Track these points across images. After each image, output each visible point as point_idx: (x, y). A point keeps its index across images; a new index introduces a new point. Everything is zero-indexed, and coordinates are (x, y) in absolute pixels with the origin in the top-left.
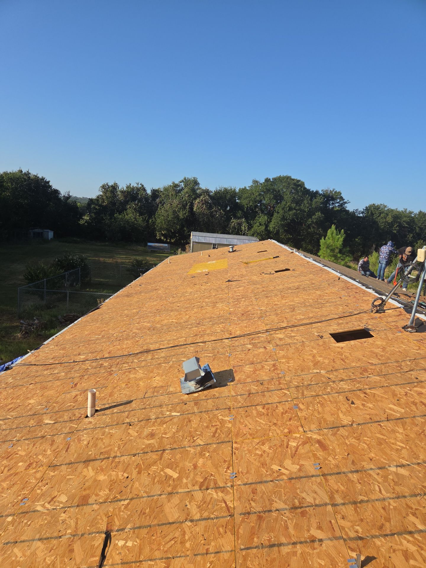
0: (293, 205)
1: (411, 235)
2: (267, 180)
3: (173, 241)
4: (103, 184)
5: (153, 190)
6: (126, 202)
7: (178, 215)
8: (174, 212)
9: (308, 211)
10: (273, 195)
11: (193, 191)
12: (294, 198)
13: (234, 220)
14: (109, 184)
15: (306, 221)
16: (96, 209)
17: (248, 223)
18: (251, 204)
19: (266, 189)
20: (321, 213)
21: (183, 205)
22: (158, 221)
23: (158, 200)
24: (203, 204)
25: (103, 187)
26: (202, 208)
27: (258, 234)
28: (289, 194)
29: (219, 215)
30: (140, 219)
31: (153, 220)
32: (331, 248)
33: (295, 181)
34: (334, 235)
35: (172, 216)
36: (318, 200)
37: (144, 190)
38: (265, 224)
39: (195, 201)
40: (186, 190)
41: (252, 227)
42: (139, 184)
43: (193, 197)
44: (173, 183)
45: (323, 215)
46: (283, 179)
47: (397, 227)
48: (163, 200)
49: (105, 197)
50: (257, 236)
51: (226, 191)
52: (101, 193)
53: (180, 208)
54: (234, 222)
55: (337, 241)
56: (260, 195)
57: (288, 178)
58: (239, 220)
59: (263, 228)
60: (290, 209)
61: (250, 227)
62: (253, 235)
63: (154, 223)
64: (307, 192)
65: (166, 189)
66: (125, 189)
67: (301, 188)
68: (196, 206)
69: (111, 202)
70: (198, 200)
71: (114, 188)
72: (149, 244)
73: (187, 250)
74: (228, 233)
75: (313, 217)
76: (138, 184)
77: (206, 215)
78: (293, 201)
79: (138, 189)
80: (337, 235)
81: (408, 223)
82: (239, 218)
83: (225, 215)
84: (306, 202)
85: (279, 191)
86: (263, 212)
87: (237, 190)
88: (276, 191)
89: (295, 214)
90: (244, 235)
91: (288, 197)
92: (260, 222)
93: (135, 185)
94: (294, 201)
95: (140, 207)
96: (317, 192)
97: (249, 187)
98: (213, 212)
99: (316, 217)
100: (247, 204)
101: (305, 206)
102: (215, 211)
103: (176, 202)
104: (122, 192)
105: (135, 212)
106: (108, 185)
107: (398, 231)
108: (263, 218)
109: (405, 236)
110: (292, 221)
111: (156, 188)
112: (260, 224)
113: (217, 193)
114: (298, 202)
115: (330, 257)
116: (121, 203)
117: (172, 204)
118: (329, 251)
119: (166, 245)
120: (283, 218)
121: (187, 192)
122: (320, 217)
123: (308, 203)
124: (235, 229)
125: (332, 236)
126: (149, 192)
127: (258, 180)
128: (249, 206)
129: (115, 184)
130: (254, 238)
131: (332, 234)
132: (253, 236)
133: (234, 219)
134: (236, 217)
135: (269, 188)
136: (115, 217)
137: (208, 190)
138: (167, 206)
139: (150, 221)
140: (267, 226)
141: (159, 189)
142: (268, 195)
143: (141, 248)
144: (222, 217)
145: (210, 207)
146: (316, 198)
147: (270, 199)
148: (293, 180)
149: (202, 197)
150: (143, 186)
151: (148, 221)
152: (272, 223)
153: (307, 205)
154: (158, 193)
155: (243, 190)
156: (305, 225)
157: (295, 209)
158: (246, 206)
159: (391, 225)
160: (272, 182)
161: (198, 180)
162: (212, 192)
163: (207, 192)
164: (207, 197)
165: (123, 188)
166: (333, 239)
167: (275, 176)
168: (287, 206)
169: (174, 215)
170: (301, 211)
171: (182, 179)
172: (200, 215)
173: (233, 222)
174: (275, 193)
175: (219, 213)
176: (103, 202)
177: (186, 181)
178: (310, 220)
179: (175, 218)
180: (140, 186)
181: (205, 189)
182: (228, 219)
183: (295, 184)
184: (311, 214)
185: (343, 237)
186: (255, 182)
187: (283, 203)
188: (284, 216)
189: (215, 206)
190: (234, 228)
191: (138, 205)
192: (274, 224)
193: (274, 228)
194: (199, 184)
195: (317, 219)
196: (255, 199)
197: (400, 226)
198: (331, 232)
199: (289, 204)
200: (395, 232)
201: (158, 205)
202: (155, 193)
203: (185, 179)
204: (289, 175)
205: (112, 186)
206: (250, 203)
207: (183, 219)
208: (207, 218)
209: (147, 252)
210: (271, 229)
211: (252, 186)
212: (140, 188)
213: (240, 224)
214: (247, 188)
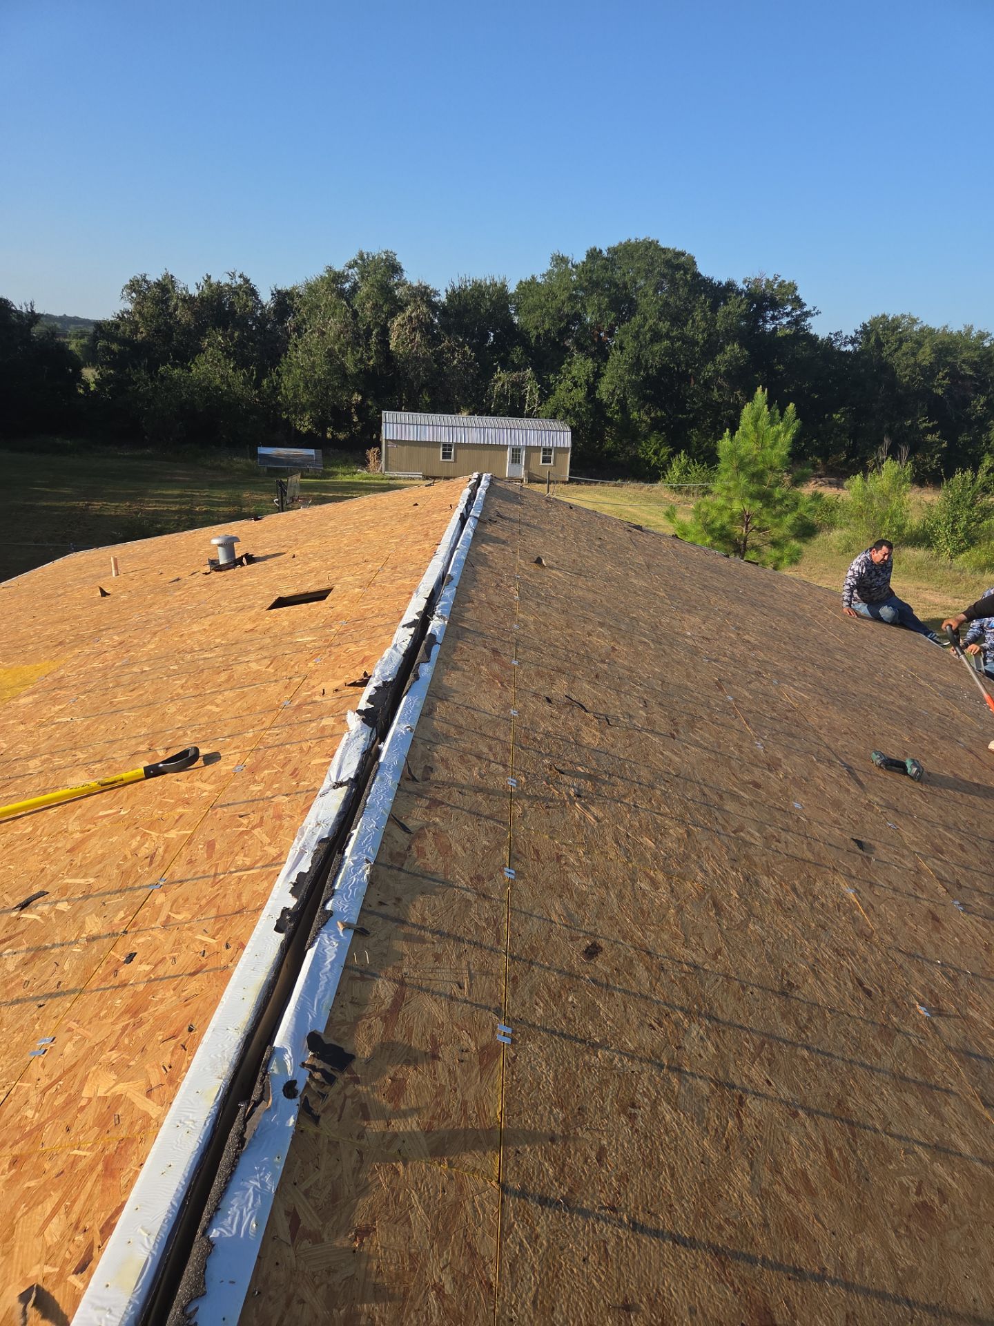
0: (664, 326)
1: (983, 400)
2: (593, 255)
3: (341, 436)
4: (131, 277)
5: (279, 292)
6: (201, 331)
7: (342, 363)
8: (330, 353)
9: (706, 342)
10: (608, 297)
11: (386, 291)
12: (666, 304)
13: (501, 375)
14: (148, 278)
15: (698, 371)
16: (112, 352)
17: (540, 380)
18: (547, 326)
19: (590, 280)
20: (741, 346)
21: (357, 335)
22: (287, 382)
23: (290, 322)
24: (414, 329)
25: (135, 286)
26: (412, 341)
27: (567, 411)
28: (651, 292)
29: (459, 362)
30: (238, 378)
31: (272, 381)
32: (752, 469)
33: (669, 256)
34: (763, 423)
35: (325, 368)
36: (732, 309)
37: (252, 292)
38: (587, 382)
39: (393, 322)
40: (364, 290)
41: (552, 392)
42: (237, 274)
43: (385, 309)
44: (329, 270)
45: (747, 353)
46: (637, 251)
47: (944, 378)
48: (304, 320)
49: (137, 318)
50: (564, 418)
51: (479, 291)
52: (130, 307)
53: (348, 343)
54: (502, 379)
55: (772, 447)
56: (572, 298)
57: (651, 245)
58: (515, 375)
59: (580, 394)
60: (657, 337)
61: (546, 392)
62: (553, 416)
63: (276, 389)
64: (701, 285)
65: (312, 289)
66: (194, 292)
67: (686, 273)
68: (394, 335)
69: (158, 331)
70: (399, 320)
71: (165, 287)
72: (263, 450)
73: (372, 464)
74: (487, 412)
75: (718, 358)
76: (232, 276)
77: (424, 361)
78: (662, 315)
79: (234, 291)
80: (772, 422)
81: (974, 366)
82: (517, 368)
83: (476, 359)
84: (698, 314)
85: (625, 287)
86: (581, 348)
87: (512, 289)
88: (616, 285)
89: (671, 353)
90: (528, 416)
91: (649, 300)
92: (573, 378)
93: (225, 280)
94: (665, 312)
95: (241, 344)
96: (730, 286)
97: (543, 276)
98: (442, 352)
99: (727, 357)
100: (537, 328)
101: (696, 328)
102: (449, 348)
103: (334, 325)
104: (188, 300)
105: (225, 358)
106: (146, 282)
107: (948, 391)
108: (580, 366)
109: (966, 402)
110: (664, 370)
111: (286, 286)
112: (575, 384)
113: (454, 296)
114: (678, 318)
115: (748, 500)
116: (186, 331)
117: (323, 333)
118: (743, 480)
119: (311, 452)
120: (637, 364)
121: (368, 296)
122: (737, 359)
123: (704, 318)
124: (506, 398)
125: (756, 426)
126: (266, 298)
127: (566, 253)
128: (541, 332)
129: (166, 276)
130: (555, 425)
131: (757, 419)
132: (555, 418)
133: (502, 370)
134: (507, 365)
135: (598, 277)
136: (162, 376)
137: (426, 288)
138: (311, 338)
139: (265, 382)
140: (592, 388)
141: (294, 288)
142: (595, 299)
143: (240, 462)
144: (470, 365)
145: (434, 340)
146: (726, 304)
147: (600, 309)
148: (664, 251)
149: (409, 309)
150: (247, 281)
151: (258, 385)
152: (606, 379)
153: (703, 324)
154: (293, 300)
155: (528, 287)
156: (697, 381)
157: (668, 336)
158: (534, 333)
159: (929, 373)
160: (607, 259)
161: (398, 259)
162: (436, 293)
163: (424, 294)
164: (425, 310)
165: (186, 289)
166: (760, 437)
167: (614, 243)
168: (647, 328)
169: (331, 363)
170: (684, 343)
171: (354, 256)
172: (407, 361)
173: (500, 378)
174: (613, 290)
175: (459, 355)
176: (136, 331)
177: (362, 263)
178: (710, 367)
179: (336, 373)
180: (240, 281)
181: (416, 284)
182: (486, 373)
183: (668, 263)
184: (712, 349)
185: (792, 431)
186: (560, 260)
187: (637, 319)
188: (638, 359)
189: (449, 334)
190: (502, 396)
191: (232, 339)
192: (611, 383)
193: (612, 394)
194: (402, 270)
195: (730, 363)
196: (560, 310)
197: (954, 375)
198: (753, 413)
199: (651, 322)
200: (940, 392)
201: (289, 336)
202: (284, 300)
203: (361, 256)
204: (653, 238)
205: (158, 284)
206: (543, 322)
207: (357, 375)
208: (426, 370)
209: (257, 475)
210: (605, 397)
211: (550, 273)
212: (240, 286)
213: (518, 385)
214: (540, 280)
